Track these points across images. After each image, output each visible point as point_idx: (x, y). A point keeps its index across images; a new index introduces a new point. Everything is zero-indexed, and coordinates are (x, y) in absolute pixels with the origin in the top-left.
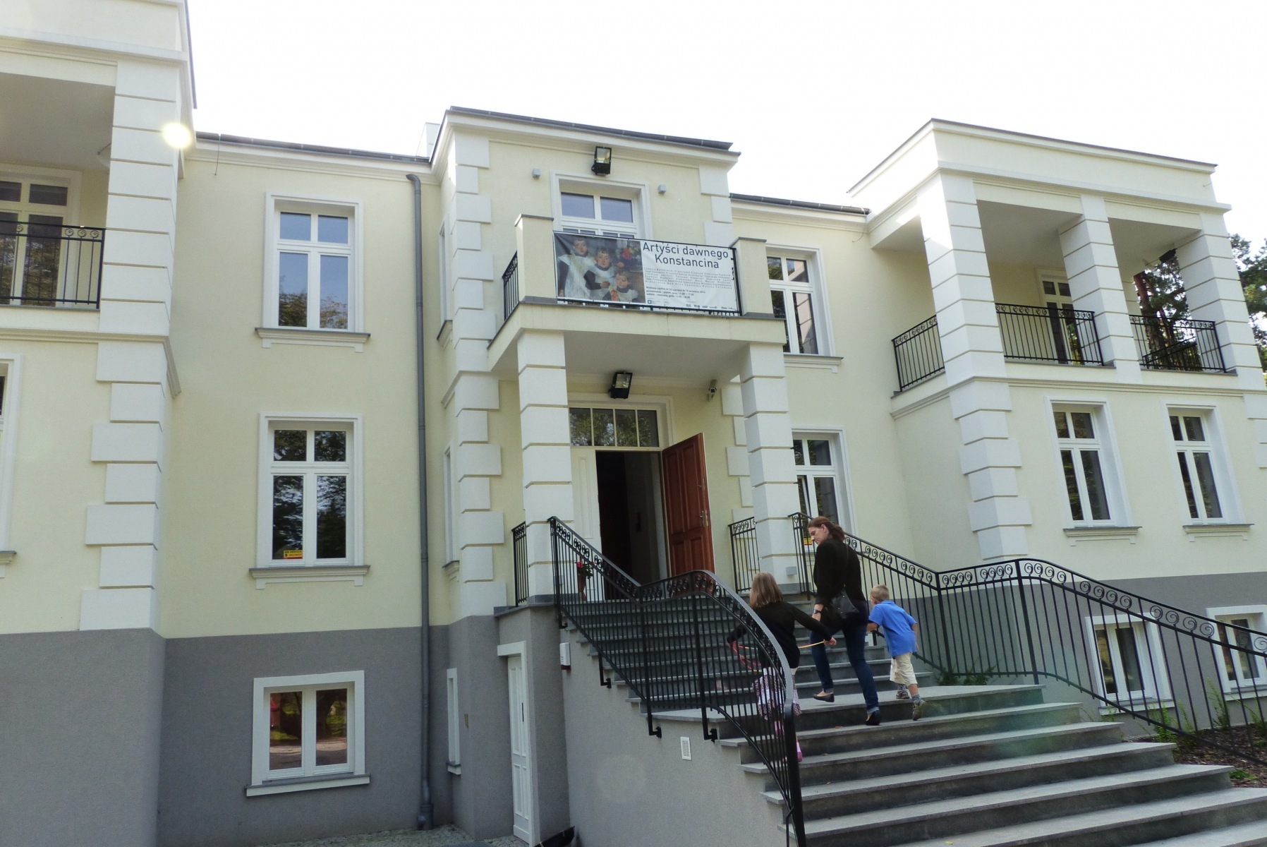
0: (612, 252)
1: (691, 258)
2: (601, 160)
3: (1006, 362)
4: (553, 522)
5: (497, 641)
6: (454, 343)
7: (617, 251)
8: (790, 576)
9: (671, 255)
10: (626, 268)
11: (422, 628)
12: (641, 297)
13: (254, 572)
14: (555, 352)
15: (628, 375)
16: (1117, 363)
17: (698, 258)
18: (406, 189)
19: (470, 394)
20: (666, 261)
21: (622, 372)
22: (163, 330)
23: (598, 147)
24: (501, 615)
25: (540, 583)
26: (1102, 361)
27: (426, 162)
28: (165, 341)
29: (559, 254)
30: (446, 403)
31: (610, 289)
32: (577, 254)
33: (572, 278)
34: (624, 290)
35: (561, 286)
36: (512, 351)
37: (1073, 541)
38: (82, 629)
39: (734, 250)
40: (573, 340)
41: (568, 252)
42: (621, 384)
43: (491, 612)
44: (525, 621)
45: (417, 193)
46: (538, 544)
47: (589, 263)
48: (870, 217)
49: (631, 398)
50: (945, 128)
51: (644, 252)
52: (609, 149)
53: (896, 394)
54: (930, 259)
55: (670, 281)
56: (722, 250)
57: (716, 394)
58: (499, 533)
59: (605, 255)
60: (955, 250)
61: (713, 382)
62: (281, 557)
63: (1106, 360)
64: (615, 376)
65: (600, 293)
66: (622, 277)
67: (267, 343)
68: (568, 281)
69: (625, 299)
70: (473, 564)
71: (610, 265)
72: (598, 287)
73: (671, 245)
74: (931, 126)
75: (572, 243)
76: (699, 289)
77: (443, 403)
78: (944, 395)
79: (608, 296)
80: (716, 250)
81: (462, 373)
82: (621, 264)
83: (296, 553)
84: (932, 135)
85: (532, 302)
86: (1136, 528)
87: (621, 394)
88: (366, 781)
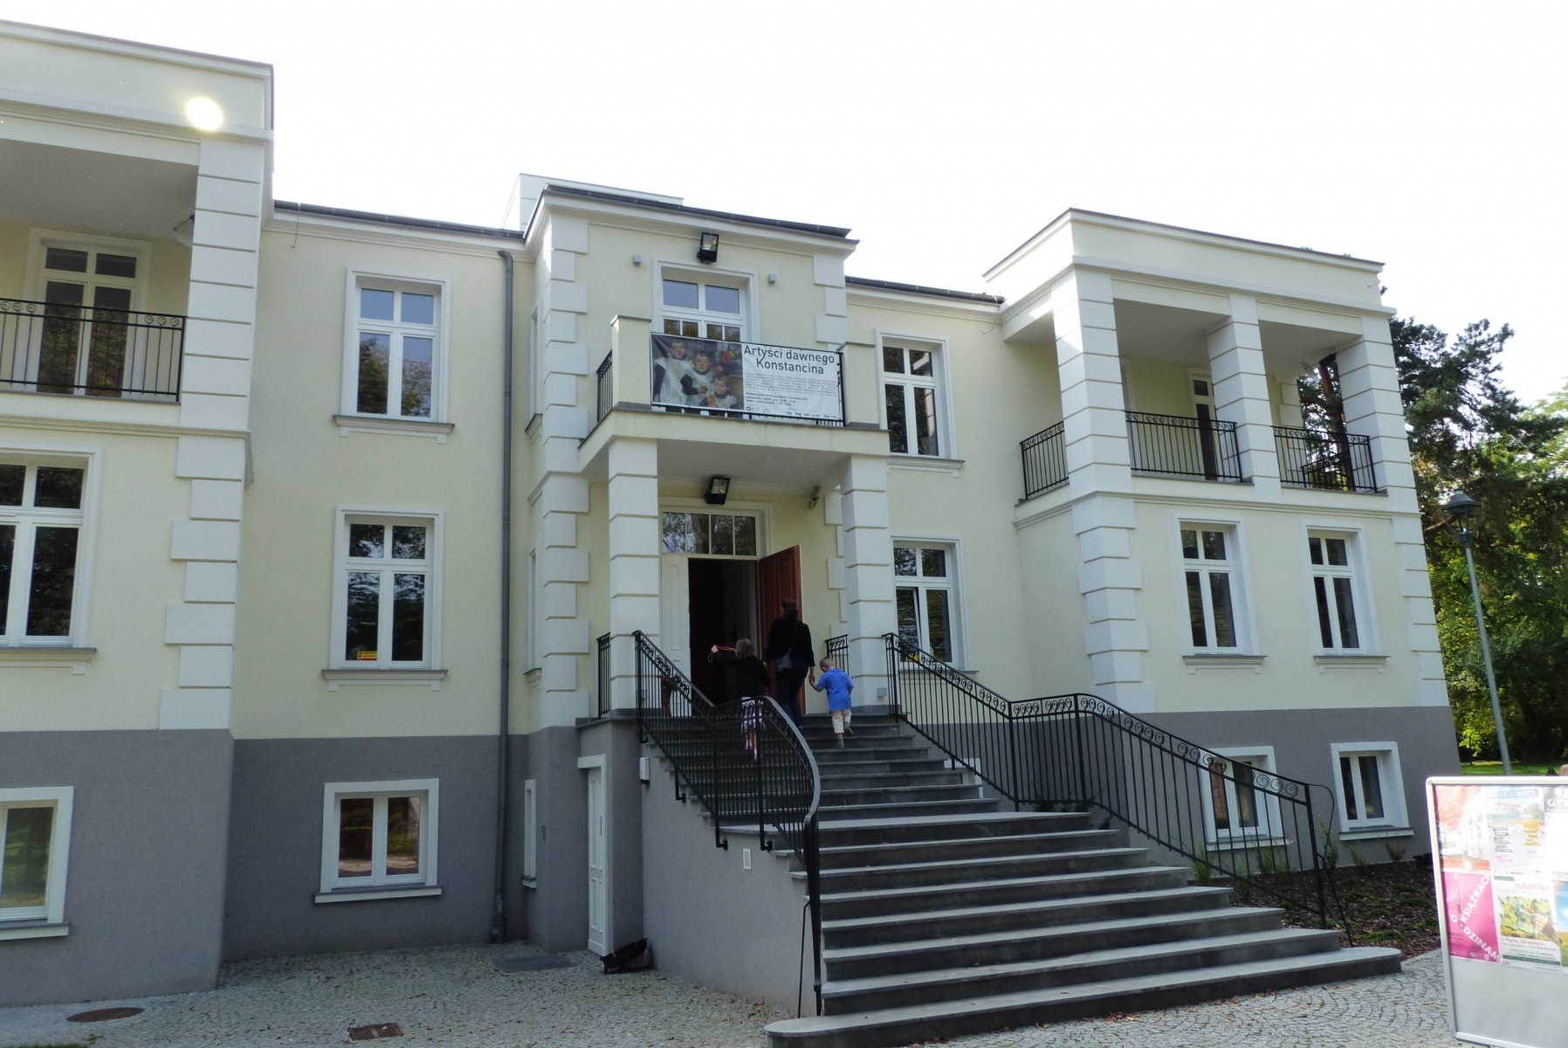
0: (711, 355)
1: (794, 362)
2: (707, 247)
3: (1133, 476)
4: (637, 635)
5: (578, 753)
6: (544, 439)
7: (717, 354)
8: (880, 697)
9: (774, 359)
10: (725, 373)
11: (500, 737)
12: (740, 404)
13: (326, 673)
14: (648, 461)
15: (725, 480)
16: (1255, 480)
17: (801, 363)
18: (497, 267)
19: (559, 496)
20: (768, 366)
21: (719, 477)
22: (242, 426)
23: (704, 234)
24: (583, 726)
25: (622, 697)
26: (1241, 477)
27: (518, 237)
28: (246, 437)
29: (655, 356)
30: (533, 500)
31: (707, 395)
32: (674, 358)
33: (668, 381)
34: (722, 396)
35: (656, 390)
36: (603, 456)
37: (1191, 669)
38: (161, 728)
39: (841, 355)
40: (665, 448)
41: (665, 355)
42: (718, 489)
43: (572, 723)
44: (606, 734)
45: (509, 272)
46: (622, 657)
47: (686, 366)
48: (1003, 307)
49: (728, 503)
50: (1083, 219)
51: (745, 356)
52: (716, 235)
53: (1021, 502)
54: (1061, 359)
55: (771, 387)
56: (828, 355)
57: (819, 503)
58: (583, 641)
59: (704, 358)
60: (1084, 353)
61: (816, 489)
62: (355, 658)
63: (1245, 476)
64: (711, 481)
65: (697, 398)
66: (721, 382)
67: (345, 431)
68: (664, 385)
69: (724, 405)
70: (556, 673)
71: (709, 369)
72: (695, 392)
73: (774, 349)
74: (1069, 216)
75: (670, 346)
76: (801, 396)
77: (529, 500)
78: (1066, 507)
79: (705, 402)
80: (822, 354)
81: (550, 473)
82: (720, 369)
83: (370, 654)
84: (1069, 226)
85: (628, 408)
86: (1261, 657)
87: (718, 500)
88: (438, 892)
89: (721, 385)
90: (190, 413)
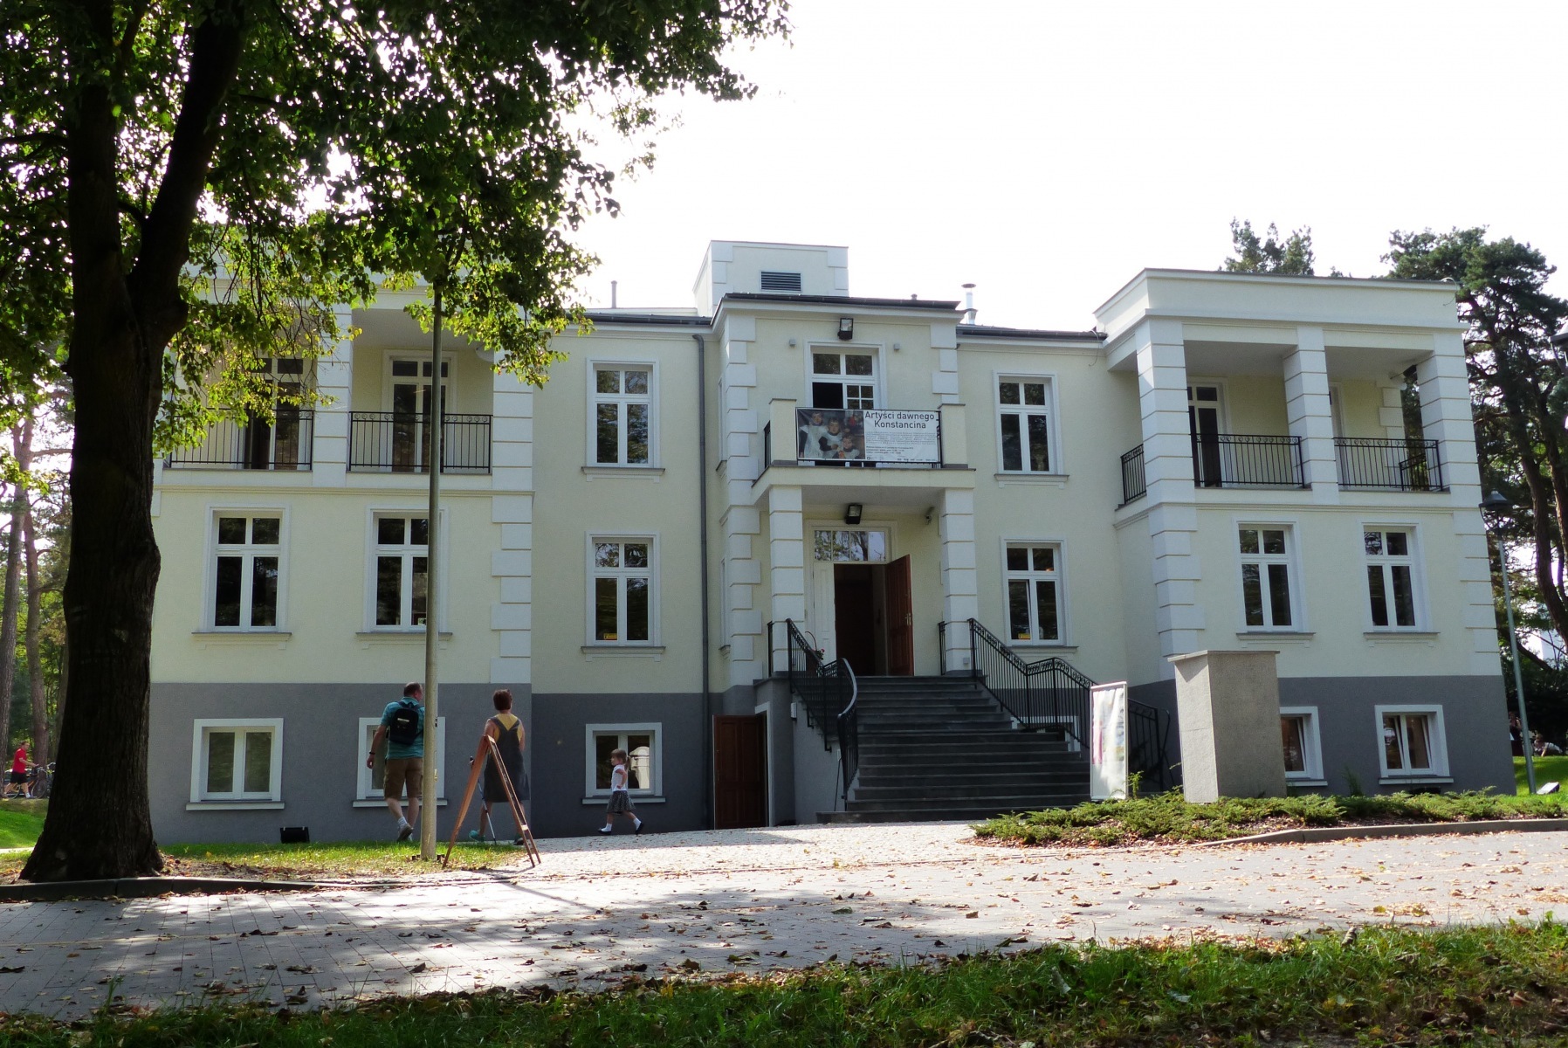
0: (841, 421)
1: (903, 421)
2: (845, 329)
3: (1196, 488)
4: (789, 621)
5: (755, 703)
6: (728, 480)
7: (845, 420)
10: (851, 433)
11: (703, 694)
12: (862, 455)
13: (584, 649)
14: (794, 501)
15: (859, 506)
17: (907, 421)
19: (739, 521)
20: (883, 425)
21: (853, 505)
22: (528, 487)
23: (842, 317)
24: (758, 685)
25: (781, 664)
26: (1303, 483)
28: (532, 494)
30: (723, 522)
32: (814, 425)
33: (810, 443)
34: (849, 450)
35: (801, 449)
36: (766, 496)
37: (1245, 644)
38: (492, 682)
39: (939, 412)
40: (806, 490)
41: (807, 423)
42: (853, 513)
43: (751, 683)
44: (769, 689)
45: (702, 351)
46: (780, 636)
47: (823, 430)
48: (1109, 340)
49: (862, 523)
50: (1157, 276)
51: (866, 420)
52: (851, 318)
53: (1121, 506)
54: (1142, 392)
55: (886, 442)
56: (929, 413)
57: (933, 522)
58: (758, 627)
59: (835, 423)
60: (1158, 388)
61: (931, 509)
62: (602, 639)
63: (1307, 482)
64: (849, 506)
65: (831, 453)
66: (848, 440)
67: (590, 478)
68: (807, 446)
69: (850, 457)
70: (740, 648)
71: (839, 431)
72: (829, 449)
73: (888, 412)
74: (1144, 275)
75: (811, 416)
76: (908, 446)
77: (720, 521)
78: (1144, 514)
79: (836, 456)
80: (924, 413)
81: (731, 507)
82: (847, 430)
83: (612, 636)
84: (1146, 281)
85: (782, 464)
86: (1311, 634)
87: (854, 520)
88: (663, 800)
89: (848, 443)
90: (500, 479)
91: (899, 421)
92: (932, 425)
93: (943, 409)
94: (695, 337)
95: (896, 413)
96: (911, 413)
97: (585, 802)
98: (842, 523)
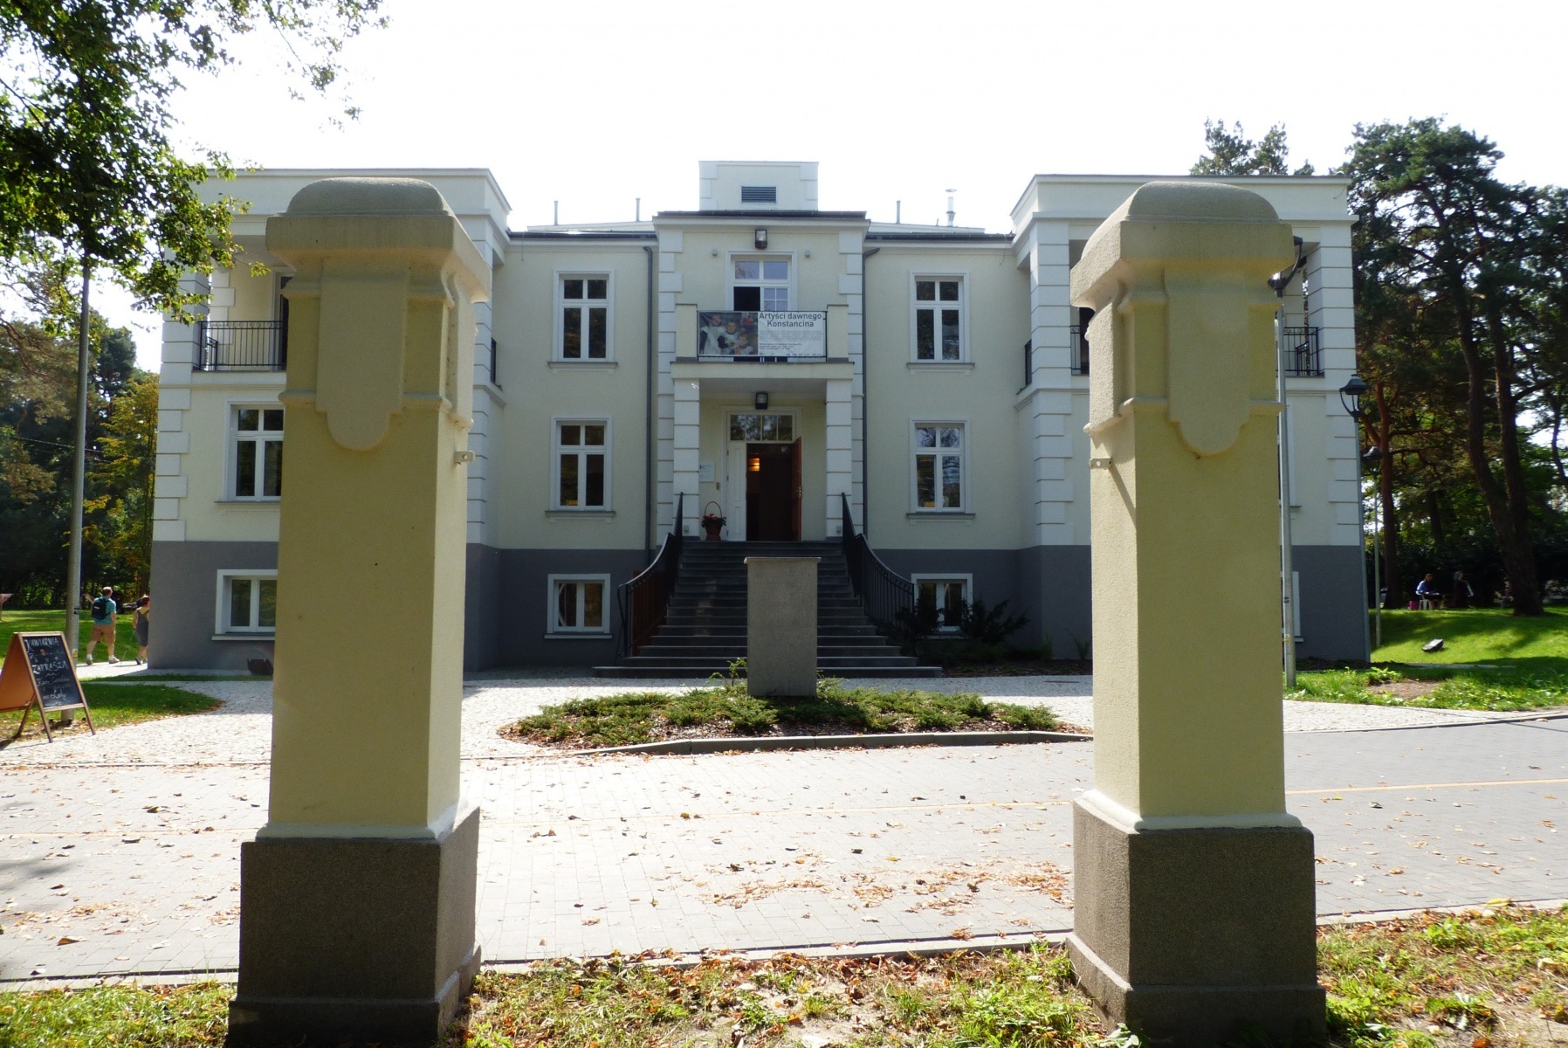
0: (737, 322)
1: (793, 321)
2: (761, 239)
3: (1073, 375)
9: (780, 320)
10: (747, 332)
11: (646, 549)
12: (755, 351)
13: (548, 512)
14: (693, 391)
15: (766, 394)
17: (798, 320)
18: (644, 257)
20: (775, 325)
21: (761, 393)
23: (758, 229)
27: (655, 238)
31: (734, 347)
32: (714, 325)
33: (709, 341)
34: (743, 347)
35: (701, 347)
39: (826, 312)
41: (707, 324)
42: (762, 400)
45: (650, 265)
47: (721, 330)
48: (1015, 240)
49: (770, 408)
52: (766, 230)
53: (1021, 390)
54: (1032, 287)
55: (777, 339)
56: (817, 313)
59: (733, 324)
60: (1040, 286)
62: (565, 504)
64: (758, 394)
65: (727, 350)
66: (743, 338)
67: (555, 371)
68: (707, 344)
69: (744, 354)
71: (736, 331)
72: (726, 346)
73: (780, 313)
74: (1036, 181)
75: (711, 318)
76: (797, 343)
78: (1031, 398)
79: (733, 352)
80: (812, 314)
82: (743, 330)
83: (574, 502)
84: (1036, 189)
85: (685, 360)
87: (763, 406)
89: (743, 340)
91: (790, 321)
92: (819, 324)
93: (831, 310)
94: (646, 248)
95: (787, 314)
96: (801, 313)
97: (546, 637)
98: (753, 408)
